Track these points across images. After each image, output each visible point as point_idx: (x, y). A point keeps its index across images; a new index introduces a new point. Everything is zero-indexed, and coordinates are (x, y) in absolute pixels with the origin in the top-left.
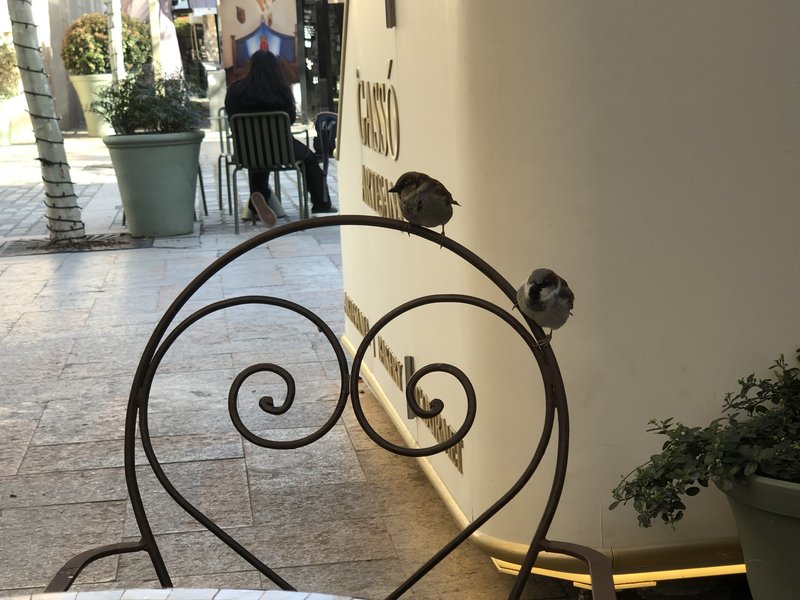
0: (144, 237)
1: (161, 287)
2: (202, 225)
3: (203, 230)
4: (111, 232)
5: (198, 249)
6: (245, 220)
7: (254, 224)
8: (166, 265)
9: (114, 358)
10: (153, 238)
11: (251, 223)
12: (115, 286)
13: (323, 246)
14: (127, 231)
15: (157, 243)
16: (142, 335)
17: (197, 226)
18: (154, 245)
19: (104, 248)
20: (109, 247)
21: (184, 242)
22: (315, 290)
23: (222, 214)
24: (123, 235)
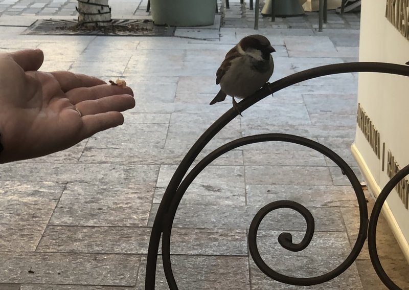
0: (166, 25)
1: (180, 77)
2: (222, 18)
3: (223, 23)
4: (136, 18)
5: (217, 41)
6: (265, 16)
7: (273, 20)
8: (185, 55)
9: (131, 146)
10: (175, 26)
11: (270, 19)
12: (136, 72)
13: (338, 48)
14: (150, 18)
15: (179, 32)
16: (159, 125)
17: (218, 18)
18: (176, 34)
19: (128, 33)
20: (132, 33)
21: (204, 33)
22: (327, 93)
23: (243, 8)
24: (146, 21)
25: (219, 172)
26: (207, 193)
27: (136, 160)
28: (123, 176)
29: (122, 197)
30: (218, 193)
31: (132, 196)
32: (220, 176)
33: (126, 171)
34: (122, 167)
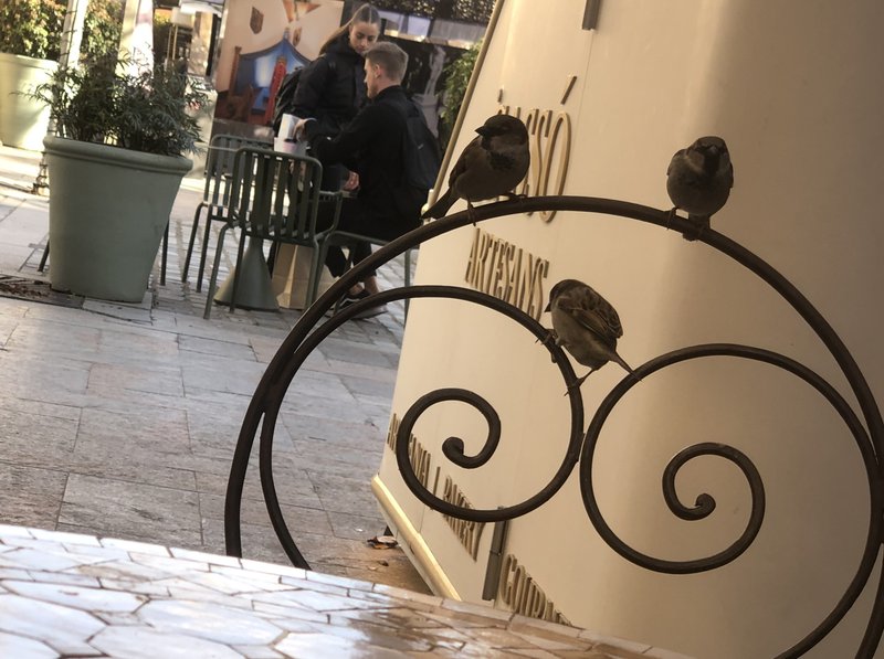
0: (69, 292)
1: (93, 363)
2: (154, 297)
3: (155, 304)
4: (21, 275)
5: (149, 326)
6: (219, 303)
7: (232, 310)
8: (100, 336)
9: (22, 441)
10: (82, 296)
11: (227, 309)
12: (25, 347)
13: (331, 362)
14: (47, 279)
15: (88, 304)
16: (64, 420)
17: (148, 295)
18: (84, 307)
19: (9, 294)
20: (17, 295)
21: (127, 312)
22: (319, 416)
23: (186, 289)
24: (38, 283)
25: (160, 495)
26: (142, 520)
27: (30, 461)
28: (10, 479)
29: (9, 508)
30: (159, 523)
31: (26, 508)
32: (162, 501)
33: (14, 473)
34: (9, 468)
